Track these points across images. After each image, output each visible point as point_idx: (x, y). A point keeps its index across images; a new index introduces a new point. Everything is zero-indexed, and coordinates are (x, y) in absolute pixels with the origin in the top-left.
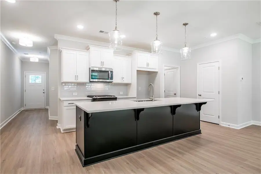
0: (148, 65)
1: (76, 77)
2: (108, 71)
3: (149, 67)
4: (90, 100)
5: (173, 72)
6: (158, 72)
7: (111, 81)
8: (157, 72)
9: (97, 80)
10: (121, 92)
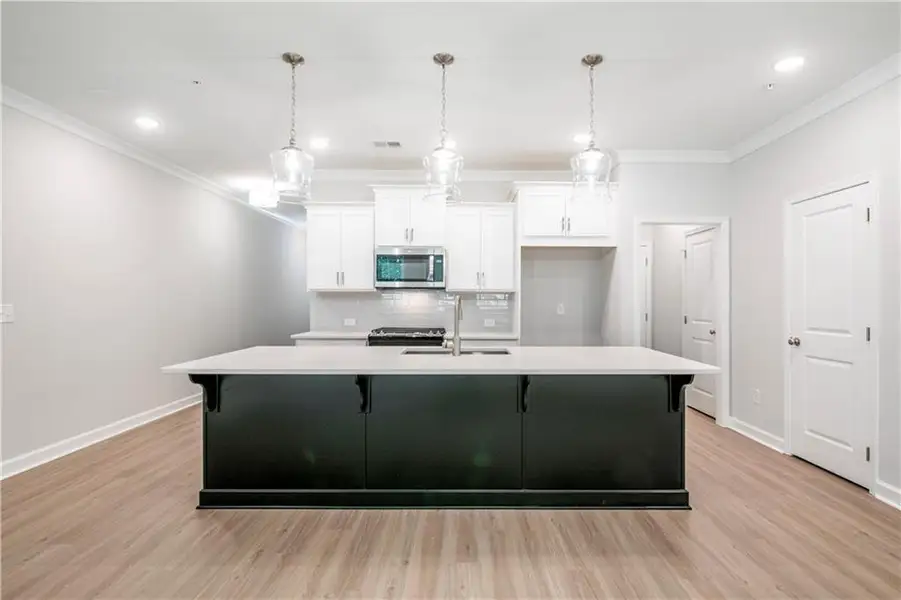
0: (566, 224)
1: (340, 277)
2: (427, 257)
3: (573, 232)
4: (365, 342)
5: (709, 244)
6: (618, 250)
7: (438, 284)
8: (614, 248)
9: (397, 284)
10: (490, 320)
